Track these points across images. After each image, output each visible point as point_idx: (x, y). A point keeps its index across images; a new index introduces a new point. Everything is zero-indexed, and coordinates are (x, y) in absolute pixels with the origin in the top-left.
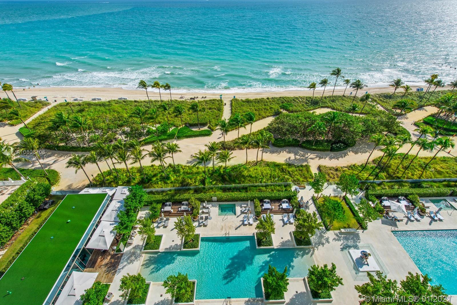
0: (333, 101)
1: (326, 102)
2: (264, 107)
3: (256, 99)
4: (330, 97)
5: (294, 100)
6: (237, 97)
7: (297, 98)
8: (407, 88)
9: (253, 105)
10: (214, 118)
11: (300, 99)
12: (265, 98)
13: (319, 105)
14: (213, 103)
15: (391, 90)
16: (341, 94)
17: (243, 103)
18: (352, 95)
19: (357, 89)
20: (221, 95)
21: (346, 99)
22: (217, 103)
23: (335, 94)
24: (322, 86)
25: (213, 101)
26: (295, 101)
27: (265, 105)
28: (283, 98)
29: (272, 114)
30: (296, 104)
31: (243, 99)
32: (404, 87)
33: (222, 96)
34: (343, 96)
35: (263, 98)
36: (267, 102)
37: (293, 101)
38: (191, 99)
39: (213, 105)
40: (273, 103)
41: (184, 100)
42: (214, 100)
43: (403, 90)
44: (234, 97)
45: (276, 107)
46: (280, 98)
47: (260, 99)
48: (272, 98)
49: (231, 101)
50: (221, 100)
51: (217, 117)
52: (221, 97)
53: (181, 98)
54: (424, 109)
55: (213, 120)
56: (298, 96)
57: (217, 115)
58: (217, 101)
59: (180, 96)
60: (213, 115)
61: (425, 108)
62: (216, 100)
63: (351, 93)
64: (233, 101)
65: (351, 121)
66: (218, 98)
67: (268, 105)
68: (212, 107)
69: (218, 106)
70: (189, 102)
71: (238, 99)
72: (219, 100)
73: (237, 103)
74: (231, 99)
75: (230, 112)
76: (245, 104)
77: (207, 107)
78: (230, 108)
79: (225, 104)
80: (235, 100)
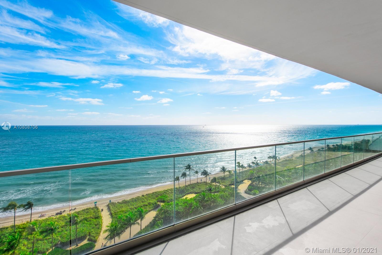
0: (193, 188)
1: (188, 190)
2: (143, 204)
3: (132, 199)
4: (189, 185)
5: (165, 192)
6: (112, 201)
7: (166, 190)
8: (229, 171)
9: (131, 204)
10: (93, 228)
11: (169, 191)
12: (140, 196)
13: (185, 193)
14: (88, 212)
15: (222, 175)
16: (195, 182)
17: (121, 205)
18: (202, 181)
19: (206, 176)
20: (96, 202)
21: (200, 185)
22: (92, 211)
23: (192, 182)
24: (184, 178)
26: (167, 193)
27: (143, 202)
28: (156, 193)
29: (152, 208)
30: (168, 195)
31: (120, 201)
32: (227, 171)
33: (97, 204)
34: (197, 183)
35: (139, 197)
36: (143, 199)
37: (165, 194)
38: (57, 214)
39: (88, 215)
40: (149, 198)
41: (46, 217)
42: (87, 209)
43: (228, 173)
44: (110, 201)
45: (153, 201)
46: (153, 193)
47: (136, 198)
48: (147, 195)
49: (108, 206)
50: (97, 207)
51: (96, 225)
52: (95, 205)
53: (40, 217)
54: (244, 183)
55: (93, 230)
56: (167, 189)
57: (96, 223)
58: (92, 209)
59: (39, 215)
60: (91, 224)
61: (244, 181)
62: (90, 208)
63: (201, 180)
64: (110, 205)
65: (215, 197)
66: (93, 206)
67: (145, 201)
68: (88, 217)
69: (94, 214)
70: (55, 218)
71: (114, 202)
72: (94, 208)
73: (115, 206)
74: (107, 204)
75: (110, 216)
76: (123, 205)
77: (81, 218)
78: (109, 213)
79: (102, 210)
80: (112, 204)
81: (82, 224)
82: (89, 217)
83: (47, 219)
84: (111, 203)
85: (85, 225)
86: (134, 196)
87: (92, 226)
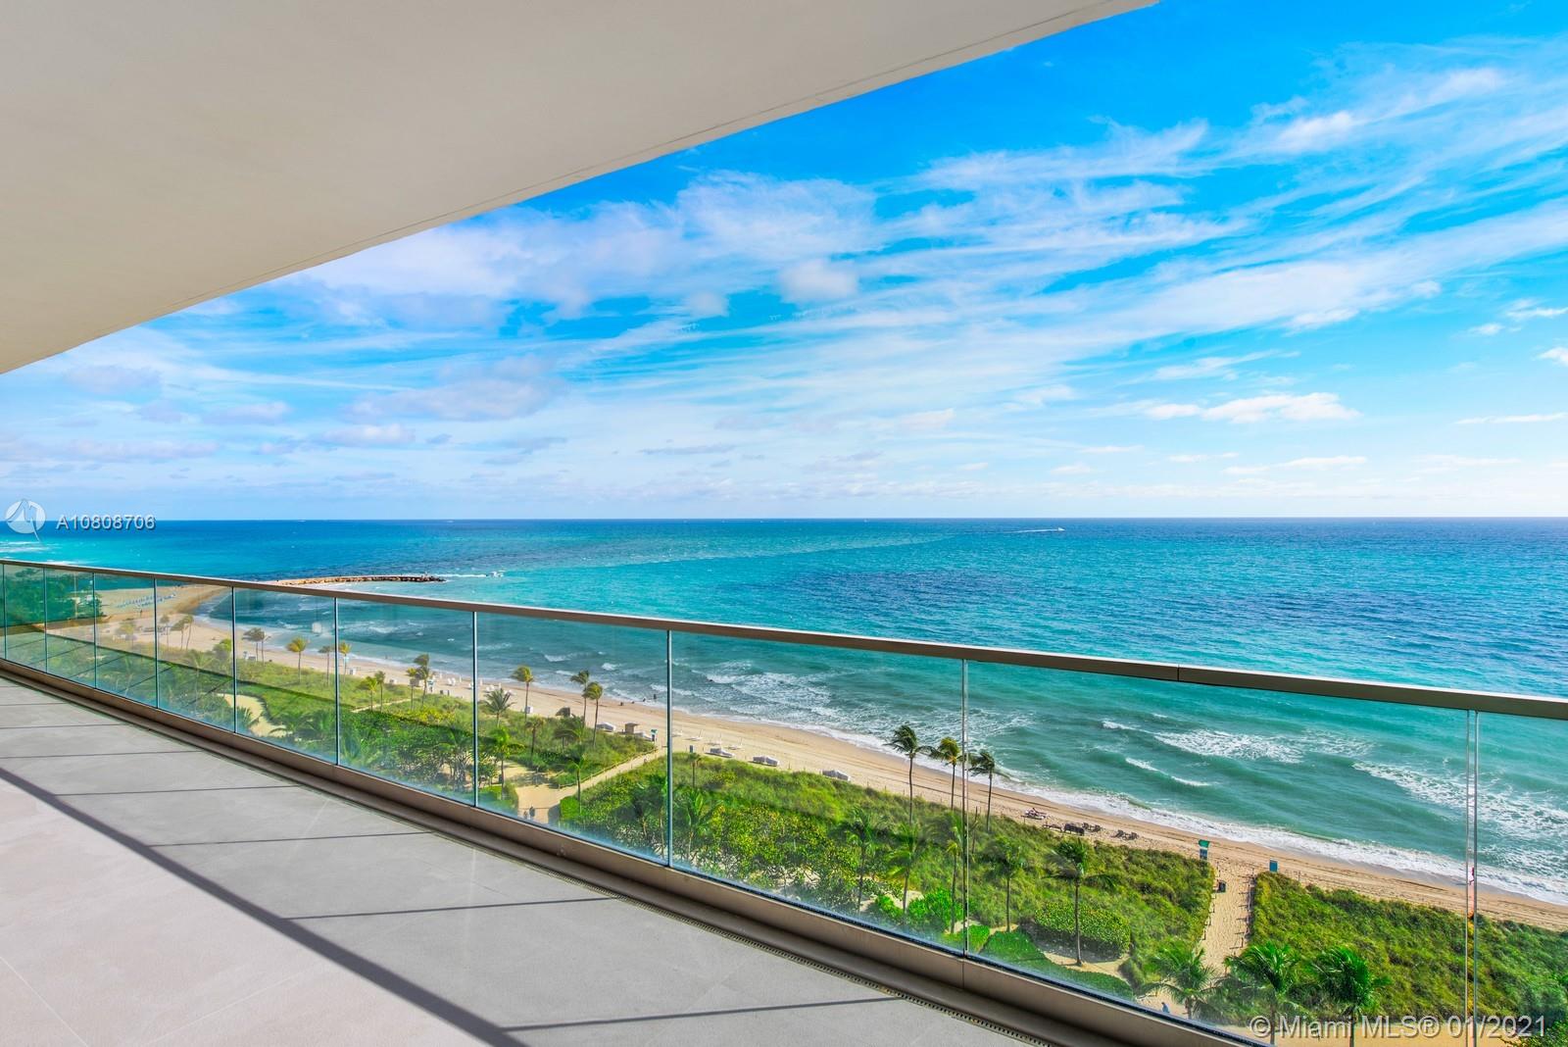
2: (1448, 956)
3: (1398, 906)
6: (1283, 867)
9: (1377, 927)
12: (1459, 912)
14: (1163, 867)
17: (1317, 906)
22: (1183, 871)
25: (1163, 861)
27: (1458, 951)
31: (1325, 888)
33: (1211, 851)
35: (1446, 913)
36: (1469, 937)
38: (1070, 827)
39: (1161, 878)
40: (1516, 950)
41: (1038, 824)
42: (1166, 855)
44: (1273, 865)
45: (1535, 978)
47: (1424, 913)
48: (1509, 924)
49: (1255, 880)
50: (1204, 864)
52: (1203, 853)
53: (1029, 816)
57: (1175, 927)
58: (1185, 863)
59: (1027, 809)
60: (1153, 918)
62: (1178, 857)
64: (1265, 885)
66: (1191, 851)
68: (1156, 884)
69: (1185, 887)
70: (1058, 838)
71: (1294, 878)
72: (1194, 861)
73: (1285, 897)
74: (1256, 873)
75: (1244, 928)
76: (1328, 910)
77: (1132, 876)
78: (1245, 913)
79: (1222, 888)
80: (1278, 880)
81: (1125, 899)
82: (1157, 887)
83: (1034, 828)
84: (1272, 876)
85: (1130, 910)
86: (1416, 899)
87: (1155, 928)
